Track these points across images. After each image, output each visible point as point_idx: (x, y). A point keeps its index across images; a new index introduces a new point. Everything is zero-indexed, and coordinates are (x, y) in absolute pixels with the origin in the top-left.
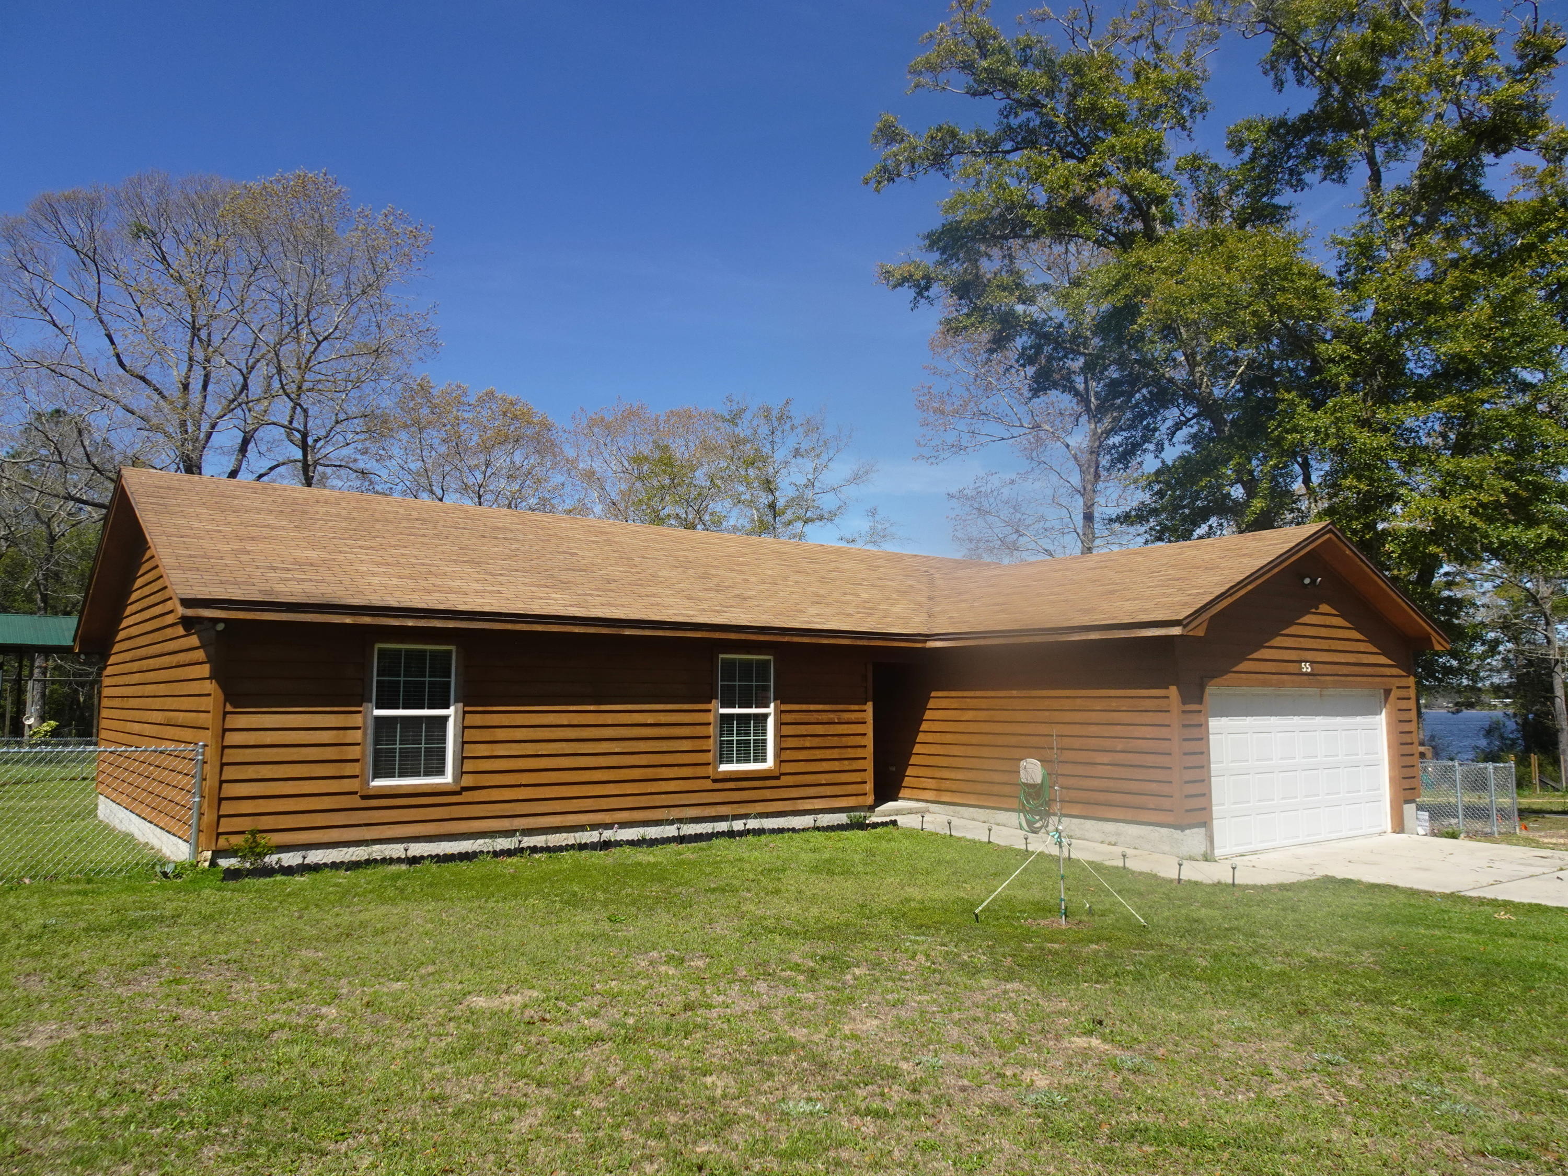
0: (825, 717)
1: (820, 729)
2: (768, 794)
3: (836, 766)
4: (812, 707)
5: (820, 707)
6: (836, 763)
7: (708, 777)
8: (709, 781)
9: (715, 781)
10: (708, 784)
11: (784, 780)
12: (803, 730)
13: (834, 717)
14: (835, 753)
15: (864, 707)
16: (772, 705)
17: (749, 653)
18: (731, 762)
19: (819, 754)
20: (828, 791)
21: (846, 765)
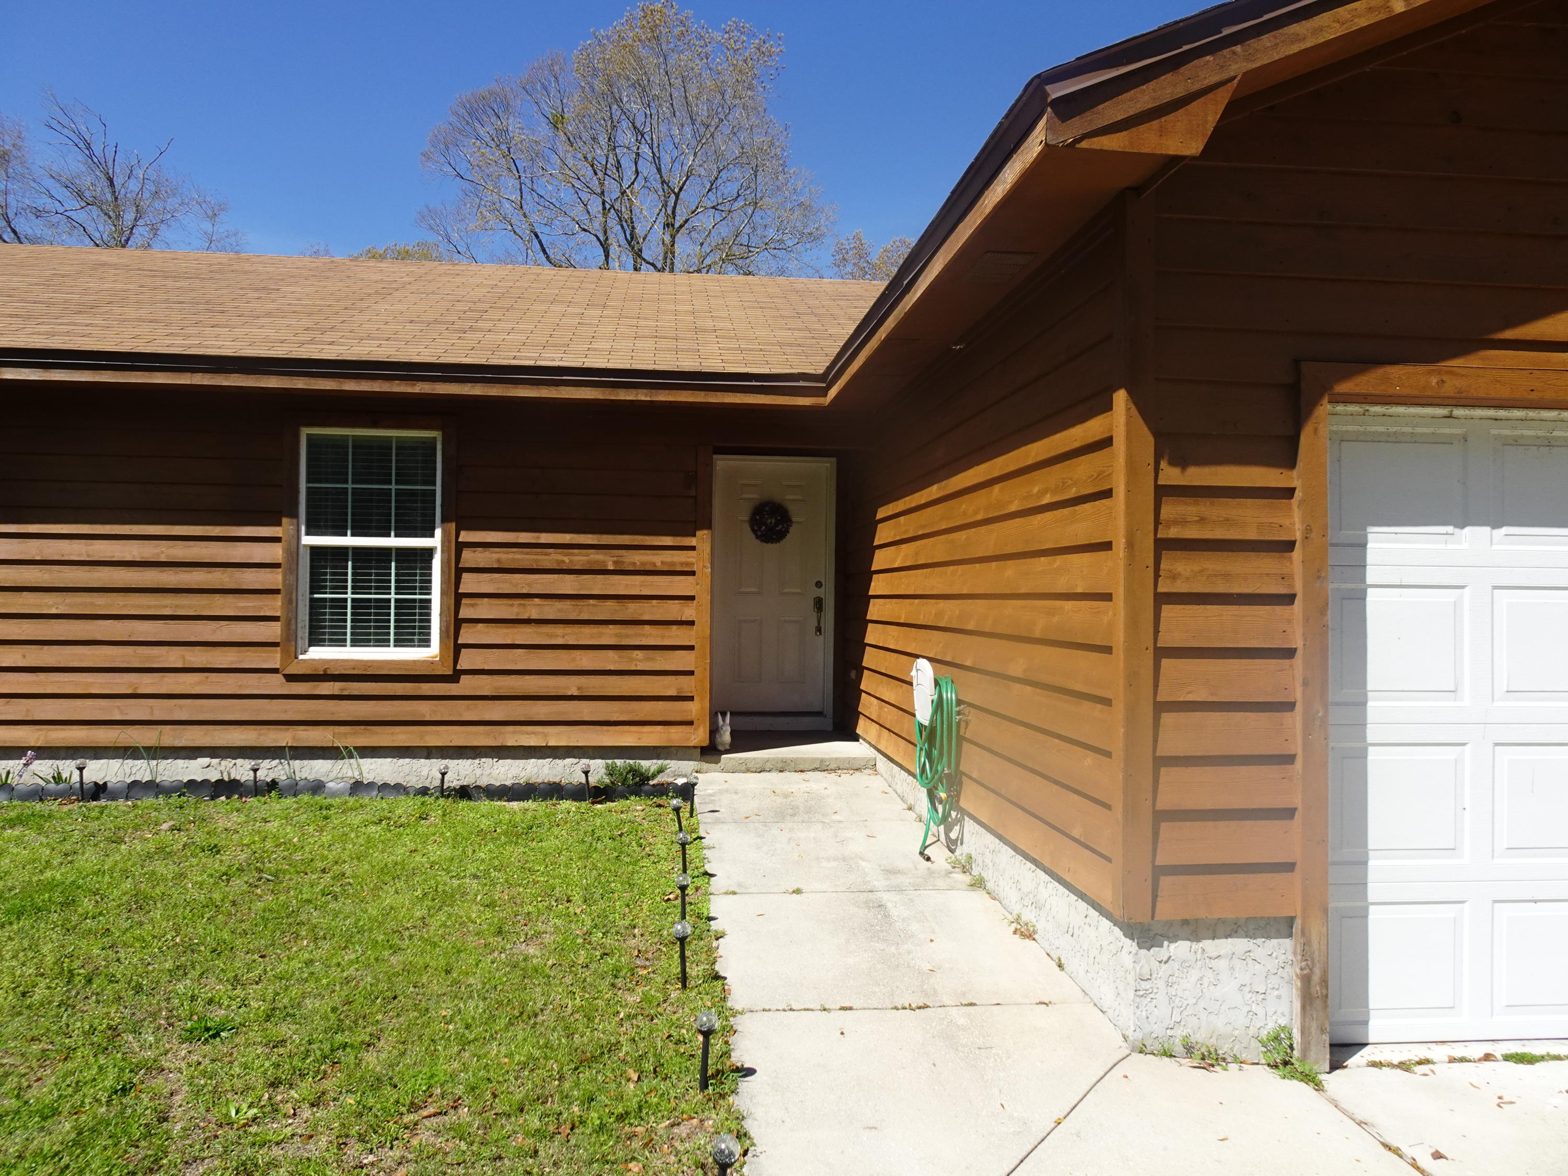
0: (579, 559)
1: (567, 585)
2: (425, 710)
3: (611, 660)
4: (545, 538)
5: (566, 538)
6: (611, 653)
7: (275, 671)
8: (279, 678)
9: (290, 678)
10: (275, 684)
11: (467, 685)
12: (520, 583)
13: (608, 560)
14: (608, 635)
15: (692, 541)
16: (438, 532)
17: (375, 425)
18: (341, 642)
19: (561, 635)
20: (586, 710)
21: (639, 660)
